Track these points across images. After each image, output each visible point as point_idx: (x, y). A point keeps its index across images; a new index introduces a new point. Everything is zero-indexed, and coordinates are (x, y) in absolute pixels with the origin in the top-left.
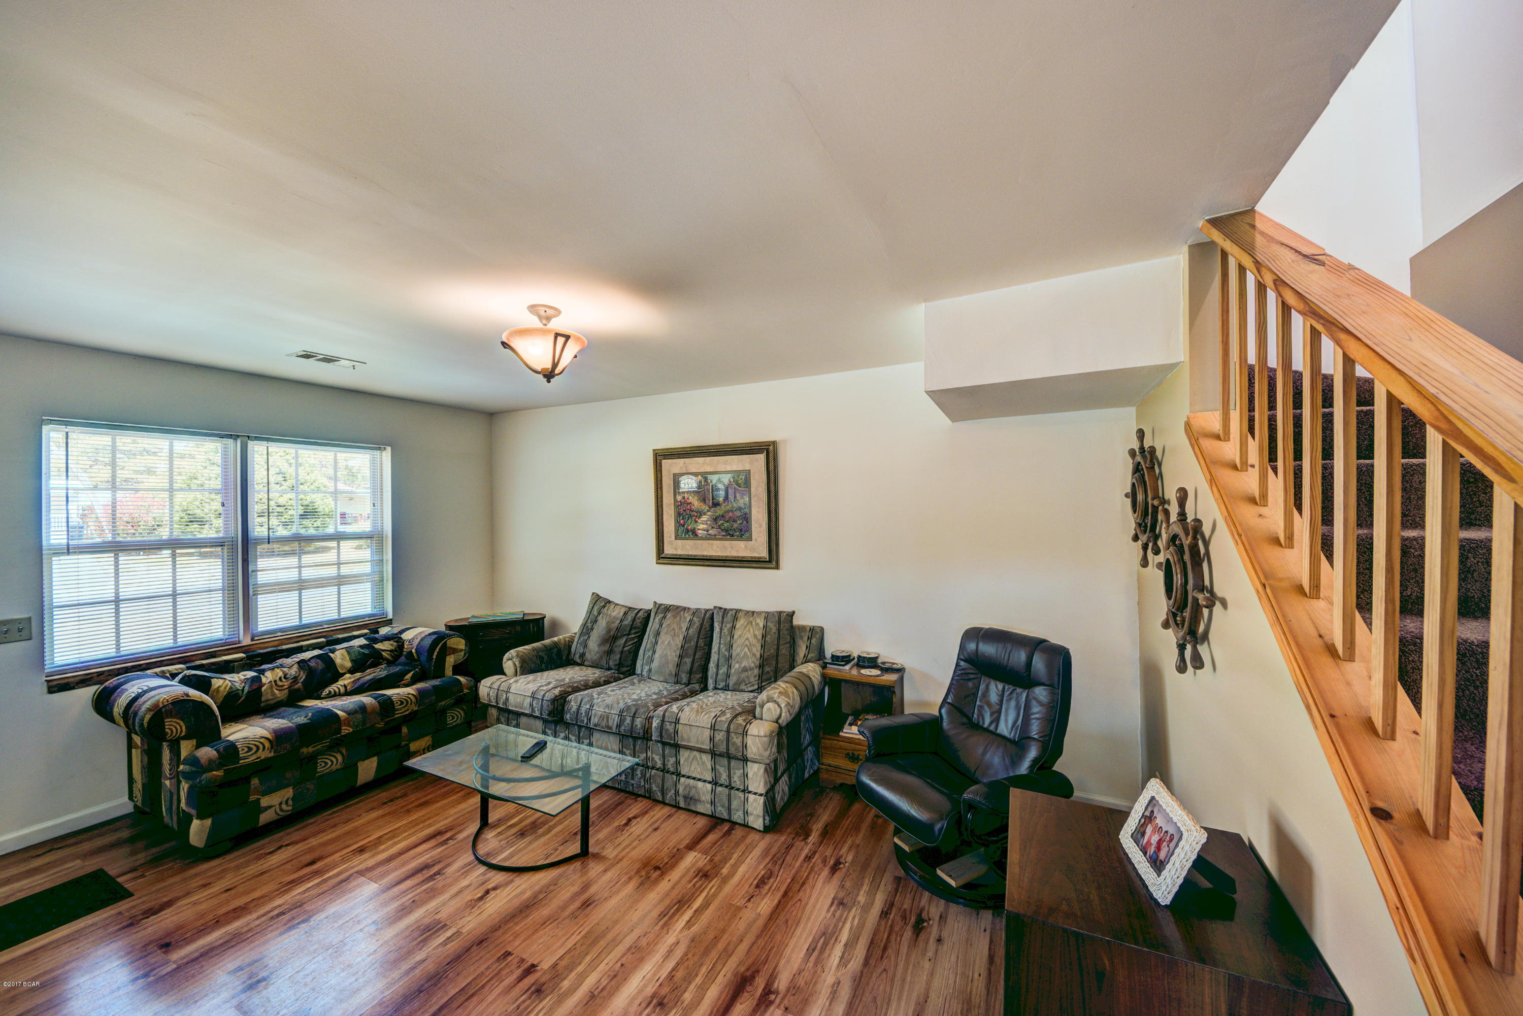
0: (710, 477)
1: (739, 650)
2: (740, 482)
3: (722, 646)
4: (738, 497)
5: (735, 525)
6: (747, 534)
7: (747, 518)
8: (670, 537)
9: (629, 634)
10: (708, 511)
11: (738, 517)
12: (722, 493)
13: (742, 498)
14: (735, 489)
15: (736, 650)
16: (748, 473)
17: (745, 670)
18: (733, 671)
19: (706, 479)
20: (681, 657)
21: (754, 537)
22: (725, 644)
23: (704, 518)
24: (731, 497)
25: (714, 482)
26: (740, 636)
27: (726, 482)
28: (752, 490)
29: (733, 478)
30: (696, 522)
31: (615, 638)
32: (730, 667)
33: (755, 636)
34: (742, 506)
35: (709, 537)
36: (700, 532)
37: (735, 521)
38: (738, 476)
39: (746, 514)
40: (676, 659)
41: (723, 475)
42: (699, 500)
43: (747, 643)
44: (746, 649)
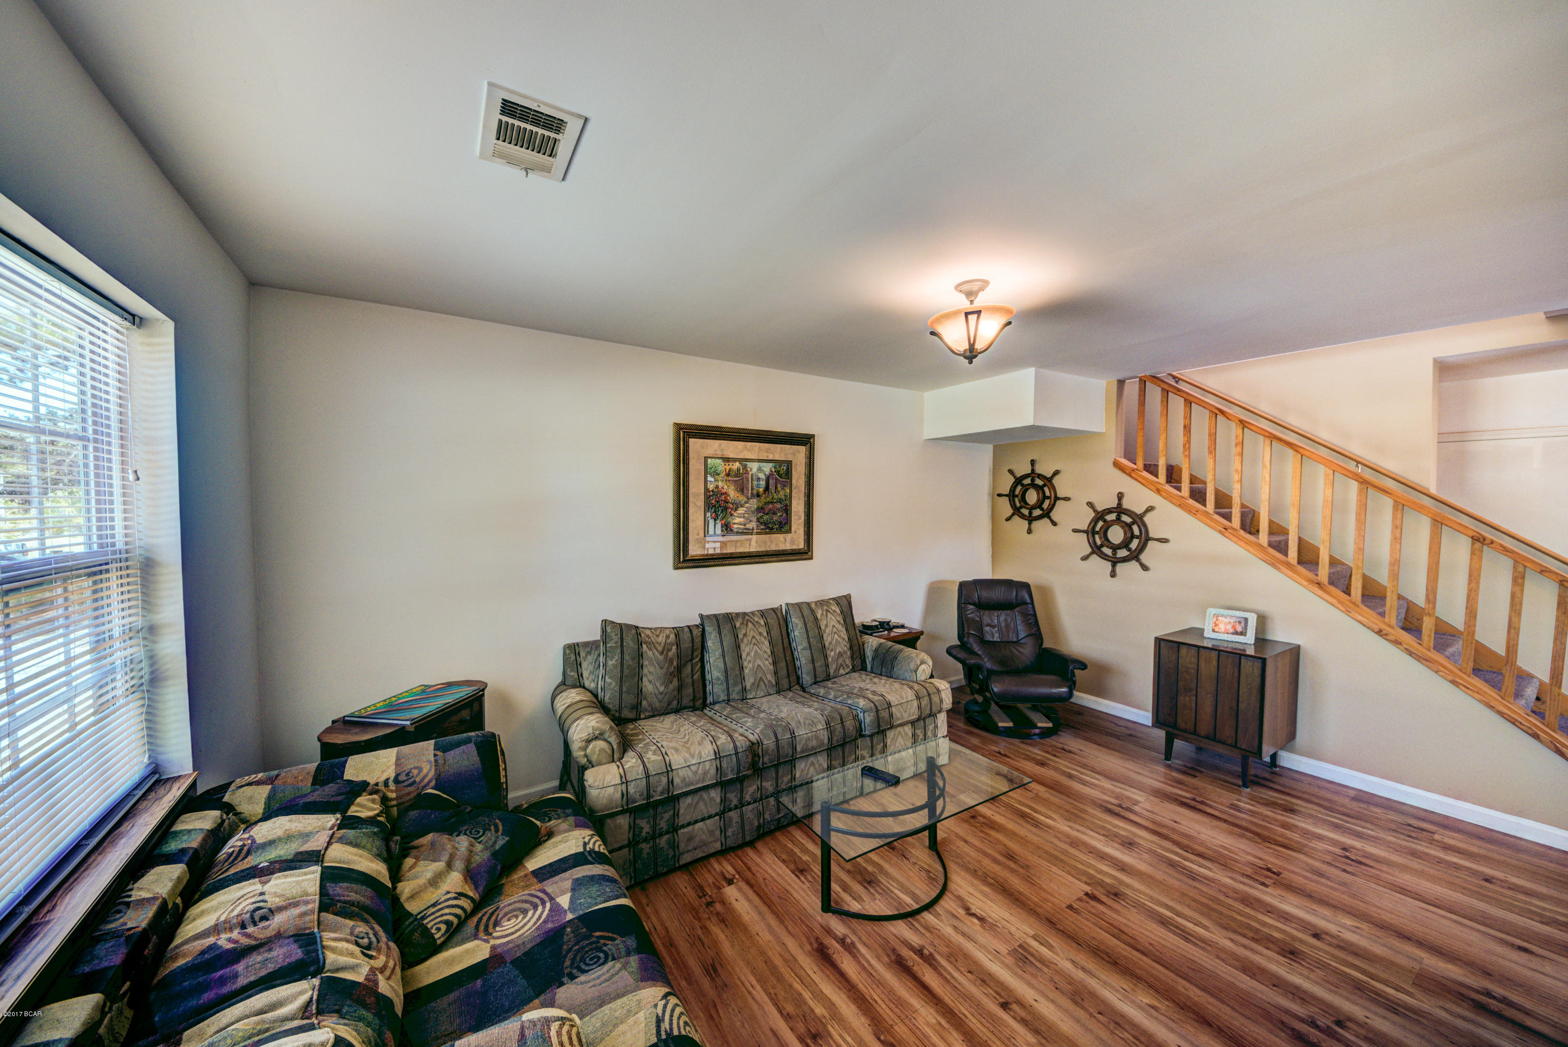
0: (749, 464)
1: (830, 639)
2: (782, 472)
3: (811, 640)
4: (779, 489)
5: (775, 518)
6: (787, 527)
7: (787, 510)
8: (698, 534)
9: (692, 659)
10: (746, 503)
11: (778, 509)
12: (763, 483)
13: (783, 489)
14: (776, 479)
15: (827, 639)
16: (789, 463)
17: (840, 654)
18: (830, 659)
19: (745, 467)
20: (775, 663)
21: (793, 529)
22: (814, 637)
23: (741, 511)
24: (772, 487)
25: (754, 470)
26: (826, 626)
27: (767, 471)
28: (794, 481)
29: (775, 467)
30: (732, 515)
31: (679, 669)
32: (826, 657)
33: (839, 622)
34: (783, 497)
35: (747, 532)
36: (736, 526)
37: (774, 513)
38: (780, 466)
39: (786, 506)
40: (771, 667)
41: (764, 464)
42: (736, 489)
43: (835, 630)
44: (836, 636)
